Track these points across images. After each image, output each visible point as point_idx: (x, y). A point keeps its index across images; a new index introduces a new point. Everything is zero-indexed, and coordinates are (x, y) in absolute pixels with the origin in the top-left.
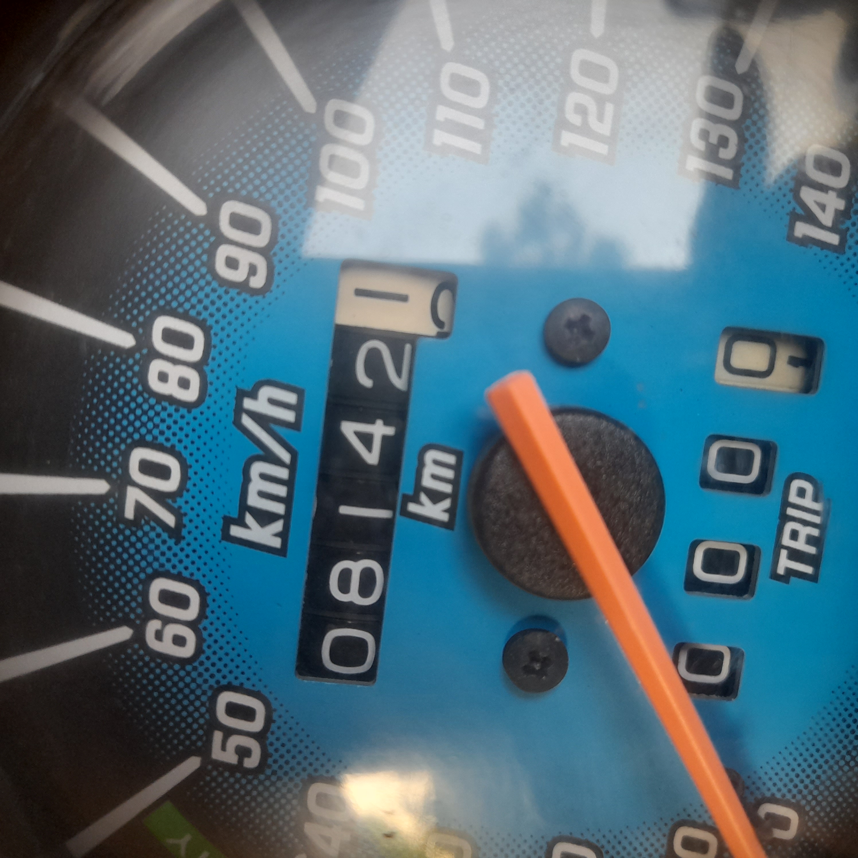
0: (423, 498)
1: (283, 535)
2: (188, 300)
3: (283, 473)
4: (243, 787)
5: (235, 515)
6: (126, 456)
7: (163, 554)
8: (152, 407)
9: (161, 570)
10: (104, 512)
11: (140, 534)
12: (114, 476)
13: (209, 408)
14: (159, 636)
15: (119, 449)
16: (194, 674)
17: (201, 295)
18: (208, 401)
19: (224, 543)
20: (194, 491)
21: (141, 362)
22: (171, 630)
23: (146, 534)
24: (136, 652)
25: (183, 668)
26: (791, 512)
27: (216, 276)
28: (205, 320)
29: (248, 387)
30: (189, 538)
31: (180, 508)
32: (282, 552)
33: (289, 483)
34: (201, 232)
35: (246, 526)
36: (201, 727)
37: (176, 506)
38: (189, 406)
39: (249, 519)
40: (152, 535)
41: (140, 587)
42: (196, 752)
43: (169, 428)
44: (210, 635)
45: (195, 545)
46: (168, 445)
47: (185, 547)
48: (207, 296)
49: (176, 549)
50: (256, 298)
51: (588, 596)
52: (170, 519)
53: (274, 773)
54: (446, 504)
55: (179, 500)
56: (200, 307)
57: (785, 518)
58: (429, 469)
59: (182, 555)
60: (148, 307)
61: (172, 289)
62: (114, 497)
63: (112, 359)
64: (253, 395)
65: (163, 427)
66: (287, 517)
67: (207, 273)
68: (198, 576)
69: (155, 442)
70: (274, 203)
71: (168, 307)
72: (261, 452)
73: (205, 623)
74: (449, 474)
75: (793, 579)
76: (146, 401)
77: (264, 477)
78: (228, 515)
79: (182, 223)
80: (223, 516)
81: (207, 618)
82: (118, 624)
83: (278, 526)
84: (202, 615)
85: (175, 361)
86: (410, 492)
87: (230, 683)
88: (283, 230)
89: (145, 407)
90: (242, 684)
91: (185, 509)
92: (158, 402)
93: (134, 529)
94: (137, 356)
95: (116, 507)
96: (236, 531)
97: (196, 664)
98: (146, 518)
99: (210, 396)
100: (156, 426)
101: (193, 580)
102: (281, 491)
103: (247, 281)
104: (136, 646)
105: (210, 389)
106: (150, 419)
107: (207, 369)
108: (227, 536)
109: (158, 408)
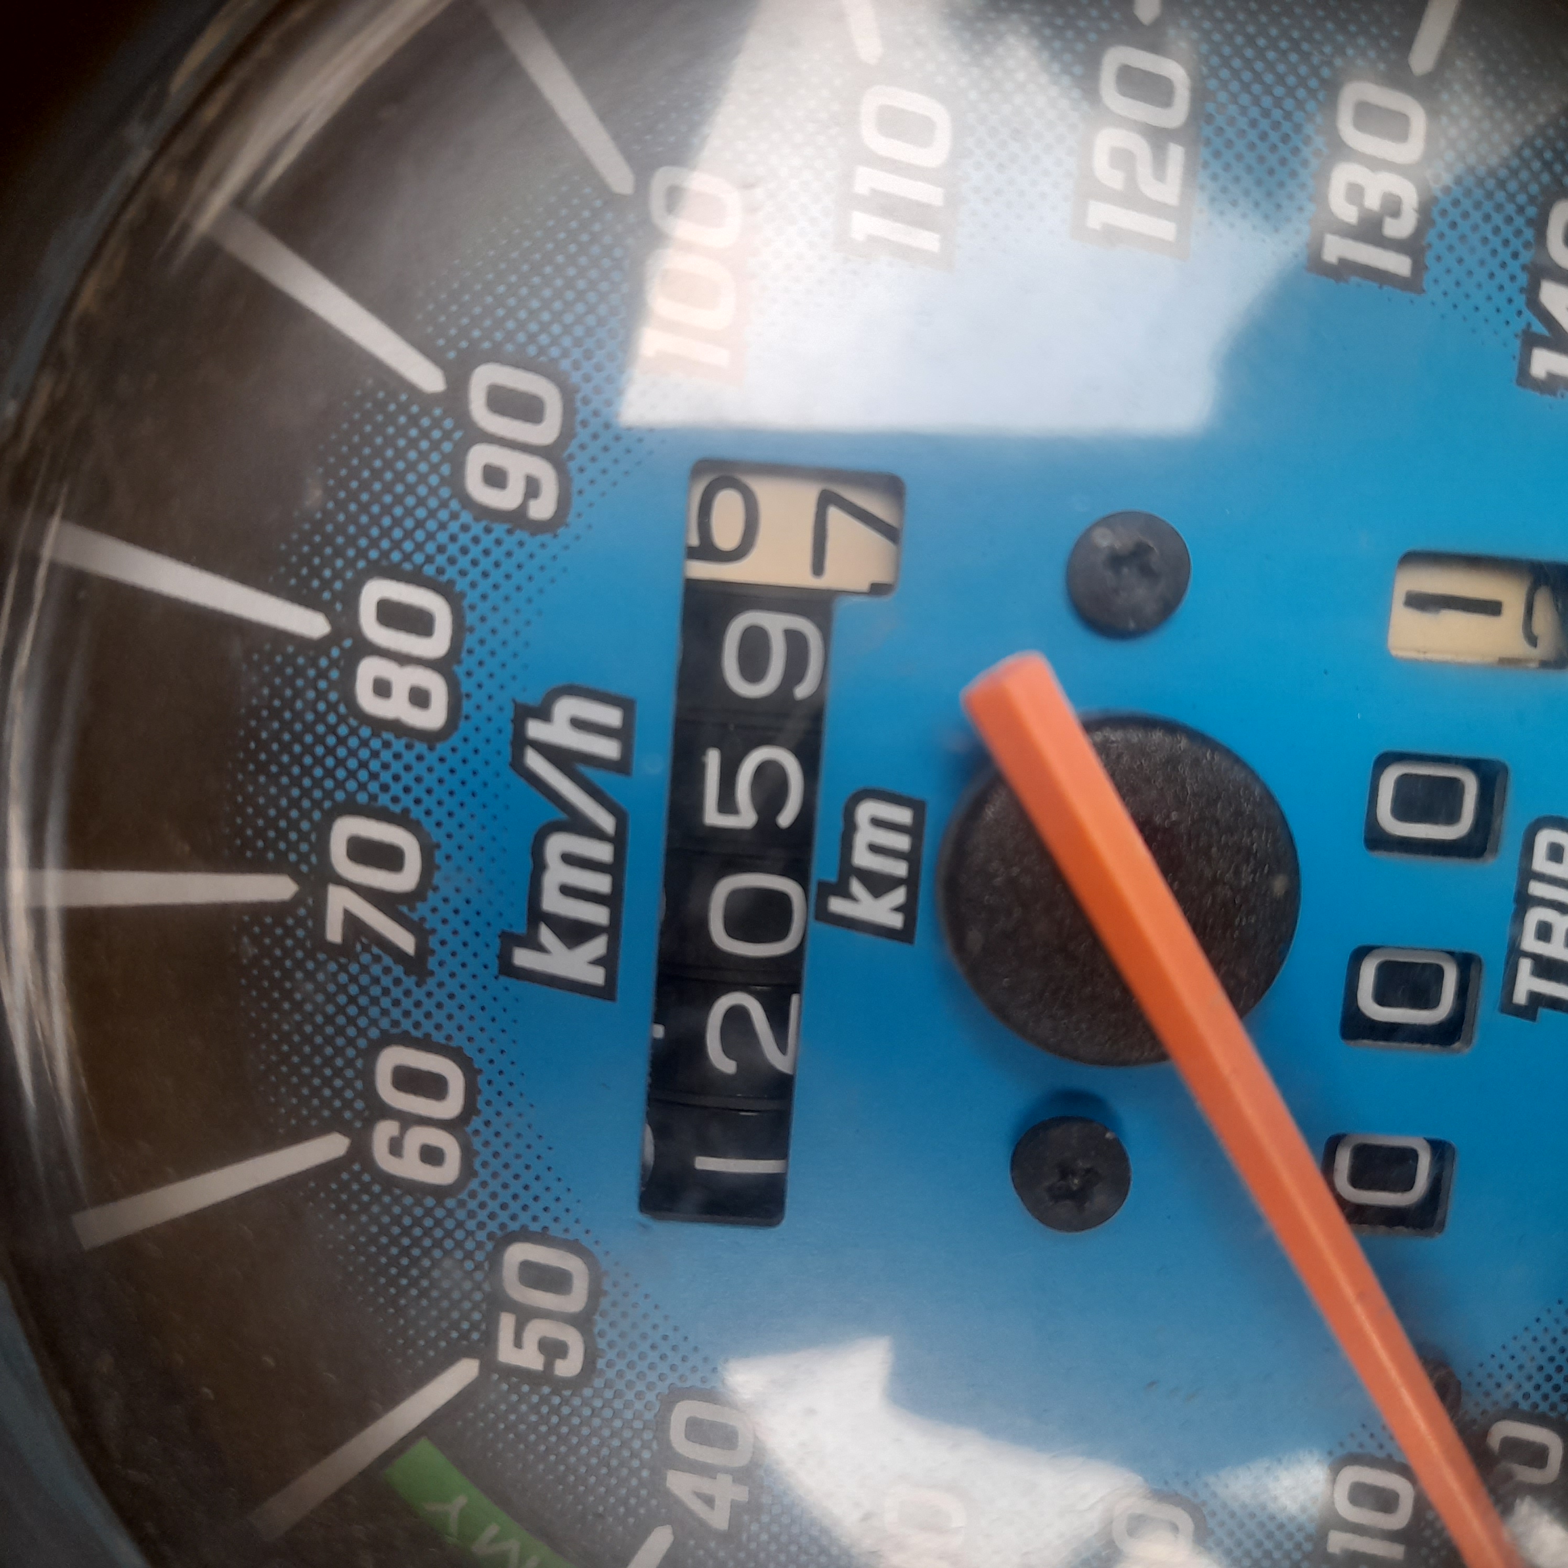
0: (856, 887)
1: (607, 962)
2: (419, 547)
3: (603, 852)
4: (555, 1410)
5: (521, 928)
6: (324, 831)
7: (396, 1003)
8: (364, 743)
9: (394, 1031)
10: (289, 932)
11: (354, 968)
12: (304, 868)
13: (466, 740)
14: (396, 1147)
15: (311, 820)
16: (461, 1214)
17: (442, 537)
18: (464, 727)
19: (504, 980)
20: (446, 890)
21: (342, 663)
22: (418, 1137)
23: (364, 969)
24: (356, 1177)
25: (440, 1203)
26: (1537, 889)
27: (468, 502)
28: (451, 583)
29: (532, 698)
30: (442, 974)
31: (423, 919)
32: (607, 992)
33: (615, 869)
34: (437, 423)
35: (541, 948)
36: (476, 1306)
37: (415, 917)
38: (430, 738)
39: (546, 935)
40: (376, 970)
41: (359, 1063)
42: (469, 1352)
43: (396, 778)
44: (486, 1144)
45: (452, 985)
46: (396, 809)
47: (435, 990)
48: (453, 538)
49: (419, 994)
50: (540, 538)
51: (1163, 1056)
52: (406, 941)
53: (608, 1385)
54: (899, 896)
55: (419, 905)
56: (441, 560)
57: (1524, 902)
58: (865, 834)
59: (429, 1004)
60: (351, 563)
61: (391, 528)
62: (306, 906)
63: (290, 660)
64: (544, 714)
65: (386, 777)
66: (613, 930)
67: (451, 497)
68: (459, 1040)
69: (372, 803)
70: (565, 364)
71: (384, 563)
72: (562, 816)
73: (476, 1122)
74: (902, 842)
75: (1543, 1012)
76: (353, 732)
77: (569, 859)
78: (507, 929)
79: (403, 408)
80: (499, 932)
81: (478, 1112)
82: (324, 1129)
83: (598, 946)
84: (470, 1109)
85: (403, 659)
86: (833, 878)
87: (524, 1228)
88: (583, 412)
89: (353, 742)
90: (545, 1228)
91: (432, 922)
92: (376, 734)
93: (343, 960)
94: (335, 652)
95: (310, 923)
96: (523, 958)
97: (464, 1196)
98: (364, 940)
99: (467, 717)
100: (374, 776)
101: (452, 1048)
102: (601, 883)
103: (523, 507)
104: (356, 1167)
105: (467, 707)
106: (363, 765)
107: (459, 670)
108: (508, 969)
109: (376, 744)
